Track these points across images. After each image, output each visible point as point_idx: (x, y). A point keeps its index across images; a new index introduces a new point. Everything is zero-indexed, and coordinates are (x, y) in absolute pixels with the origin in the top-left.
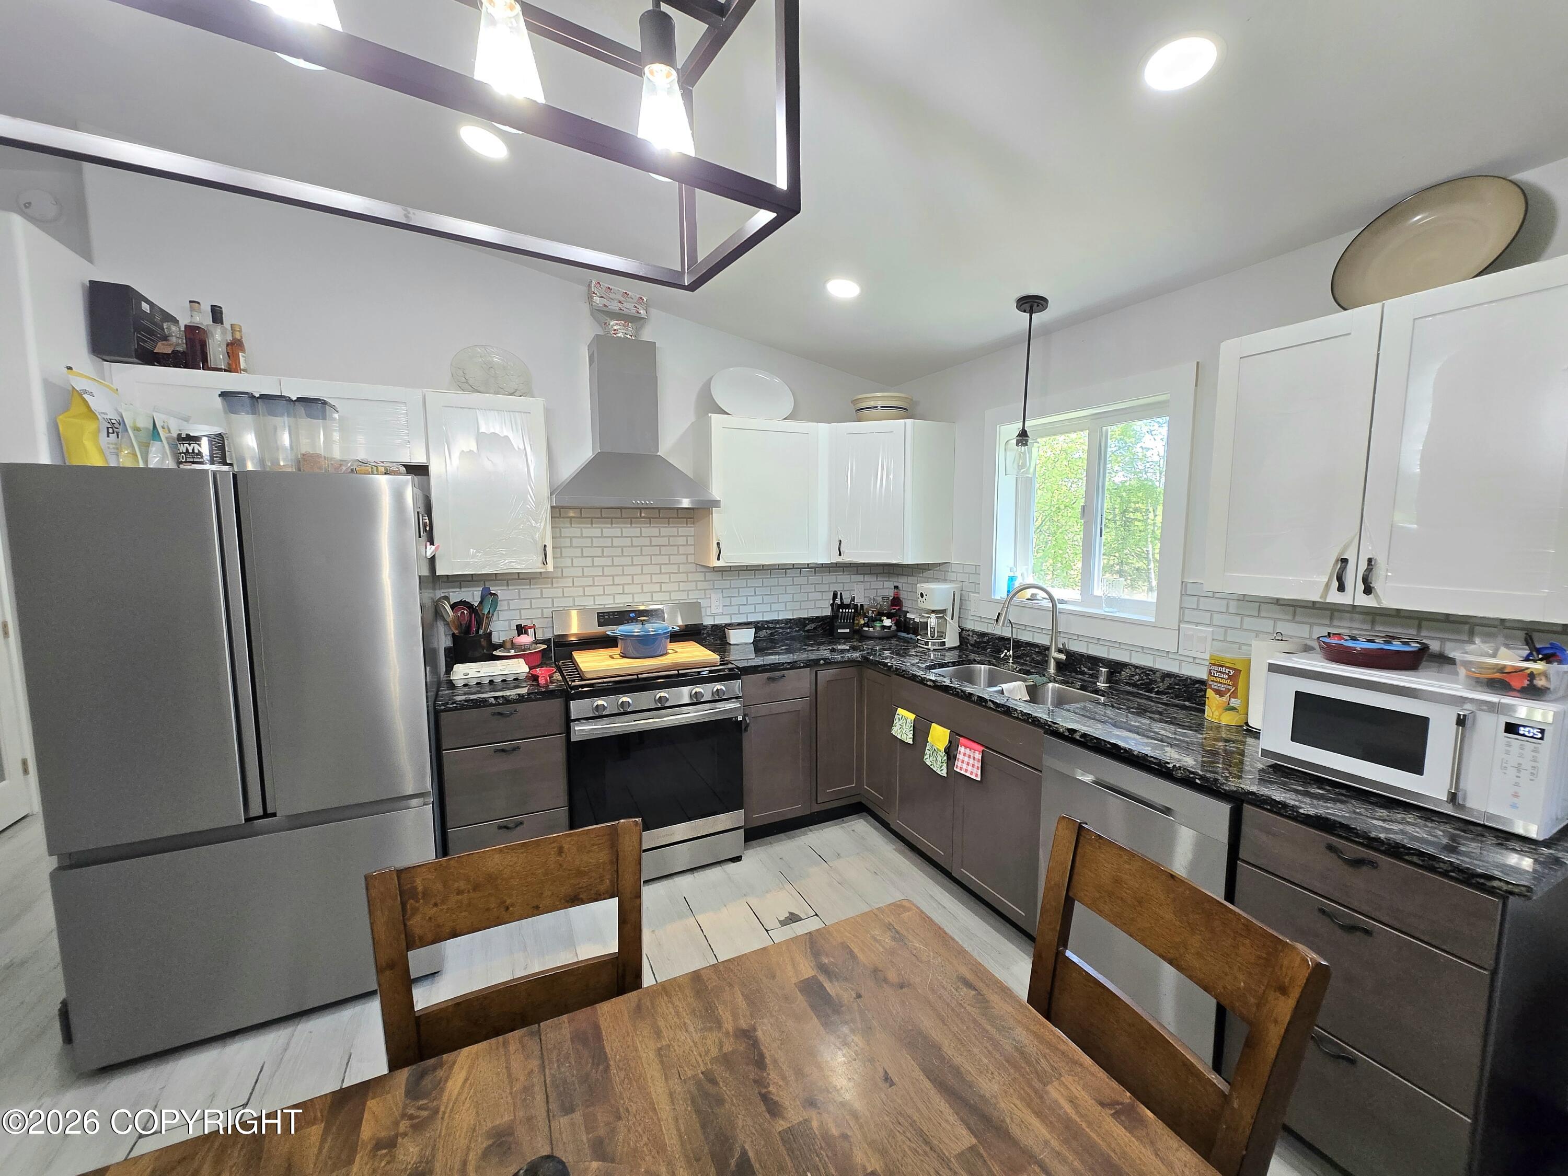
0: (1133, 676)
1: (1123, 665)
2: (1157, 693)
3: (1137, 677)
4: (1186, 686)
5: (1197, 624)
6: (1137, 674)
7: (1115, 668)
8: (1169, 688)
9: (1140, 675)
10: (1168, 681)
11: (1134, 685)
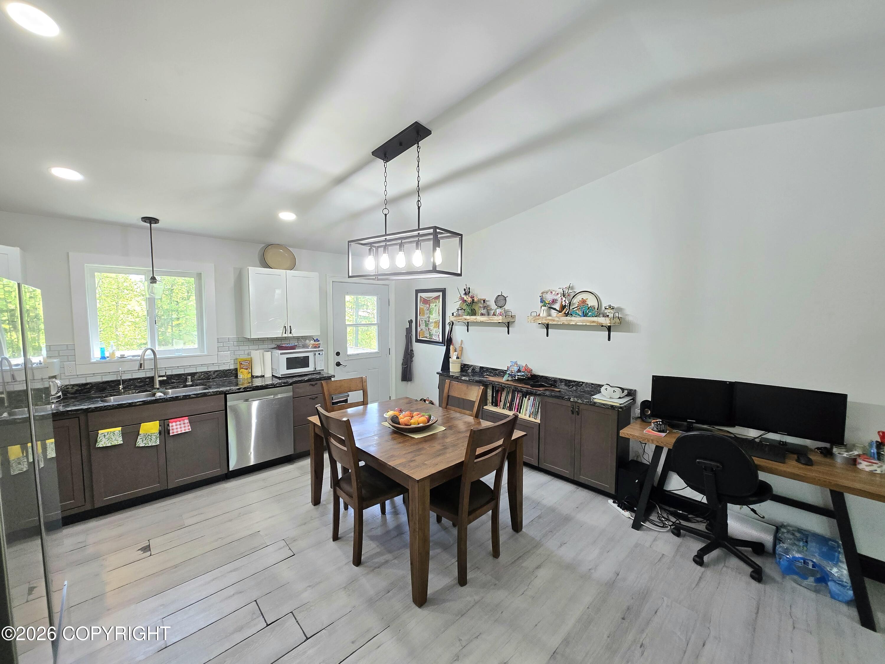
0: (201, 376)
1: (196, 373)
2: (212, 379)
3: (203, 376)
4: (223, 373)
5: (224, 352)
6: (202, 375)
7: (193, 375)
8: (217, 376)
9: (204, 375)
10: (216, 374)
11: (202, 379)
